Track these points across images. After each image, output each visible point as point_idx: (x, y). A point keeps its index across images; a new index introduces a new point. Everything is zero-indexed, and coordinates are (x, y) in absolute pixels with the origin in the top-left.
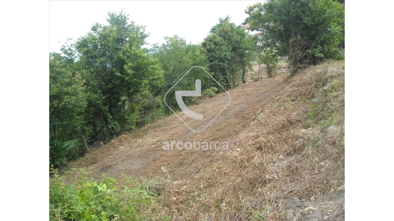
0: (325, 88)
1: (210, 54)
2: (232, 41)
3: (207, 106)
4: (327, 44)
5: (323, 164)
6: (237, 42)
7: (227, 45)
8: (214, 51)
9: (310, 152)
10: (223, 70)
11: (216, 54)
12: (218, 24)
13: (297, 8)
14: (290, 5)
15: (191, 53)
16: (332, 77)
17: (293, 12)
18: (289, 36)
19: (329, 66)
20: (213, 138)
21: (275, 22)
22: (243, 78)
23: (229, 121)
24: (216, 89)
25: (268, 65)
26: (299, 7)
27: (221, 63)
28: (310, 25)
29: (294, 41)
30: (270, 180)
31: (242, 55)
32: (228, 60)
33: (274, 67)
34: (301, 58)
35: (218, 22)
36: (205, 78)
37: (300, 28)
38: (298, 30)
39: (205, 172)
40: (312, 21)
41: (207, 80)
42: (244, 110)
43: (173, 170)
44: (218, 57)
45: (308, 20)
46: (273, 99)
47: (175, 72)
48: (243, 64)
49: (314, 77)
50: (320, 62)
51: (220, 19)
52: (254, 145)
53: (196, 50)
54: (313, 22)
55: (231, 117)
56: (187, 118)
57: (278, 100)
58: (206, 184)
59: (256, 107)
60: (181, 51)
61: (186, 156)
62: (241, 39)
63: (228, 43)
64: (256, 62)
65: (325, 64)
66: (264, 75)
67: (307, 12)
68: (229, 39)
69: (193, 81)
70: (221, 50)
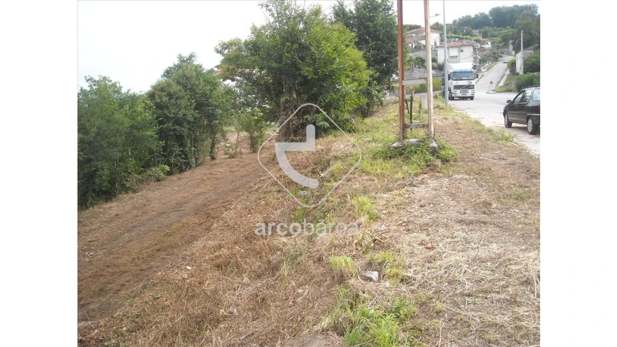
0: (322, 175)
1: (160, 112)
2: (196, 93)
3: (151, 195)
4: (335, 108)
5: (300, 291)
6: (204, 95)
7: (189, 99)
8: (167, 107)
9: (286, 273)
10: (180, 139)
11: (170, 112)
12: (176, 64)
13: (294, 52)
14: (284, 47)
15: (128, 108)
16: (336, 158)
17: (287, 58)
18: (279, 94)
19: (335, 142)
20: (157, 247)
21: (262, 69)
22: (211, 152)
23: (184, 220)
24: (167, 168)
25: (251, 133)
26: (297, 50)
27: (177, 127)
28: (311, 79)
29: (287, 101)
30: (226, 316)
31: (211, 117)
32: (189, 122)
33: (261, 137)
34: (297, 127)
35: (177, 62)
36: (150, 149)
37: (297, 82)
38: (294, 84)
39: (131, 306)
40: (314, 74)
41: (153, 153)
42: (210, 203)
43: (87, 302)
44: (173, 118)
45: (308, 71)
46: (251, 187)
47: (99, 138)
48: (212, 130)
49: (312, 157)
50: (323, 134)
51: (180, 57)
52: (213, 260)
53: (137, 103)
54: (316, 75)
55: (188, 214)
56: (117, 215)
57: (257, 191)
58: (130, 326)
59: (229, 198)
60: (112, 103)
61: (110, 278)
62: (211, 91)
63: (191, 95)
64: (233, 128)
65: (331, 138)
66: (245, 149)
67: (308, 60)
68: (192, 90)
69: (130, 153)
70: (179, 106)
